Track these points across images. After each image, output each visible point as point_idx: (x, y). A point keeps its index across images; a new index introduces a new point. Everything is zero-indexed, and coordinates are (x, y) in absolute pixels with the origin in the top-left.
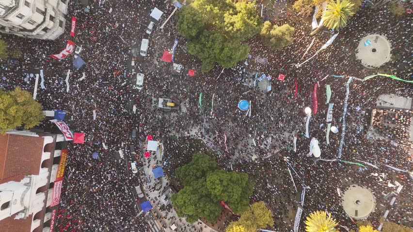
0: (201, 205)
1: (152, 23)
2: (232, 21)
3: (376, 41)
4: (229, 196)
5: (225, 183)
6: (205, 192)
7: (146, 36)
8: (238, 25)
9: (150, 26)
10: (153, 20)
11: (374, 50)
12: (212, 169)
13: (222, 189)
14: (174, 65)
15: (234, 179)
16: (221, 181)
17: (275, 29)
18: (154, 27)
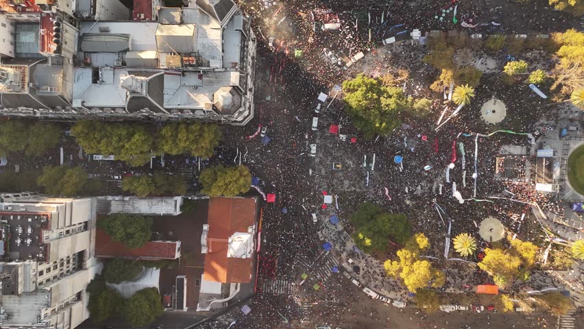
0: (376, 239)
1: (319, 104)
2: (388, 103)
3: (494, 104)
4: (396, 231)
5: (392, 221)
6: (377, 229)
7: (316, 115)
8: (393, 106)
9: (318, 107)
10: (320, 102)
11: (494, 112)
12: (378, 213)
13: (390, 225)
14: (341, 135)
15: (398, 218)
16: (389, 220)
17: (417, 103)
18: (321, 107)
